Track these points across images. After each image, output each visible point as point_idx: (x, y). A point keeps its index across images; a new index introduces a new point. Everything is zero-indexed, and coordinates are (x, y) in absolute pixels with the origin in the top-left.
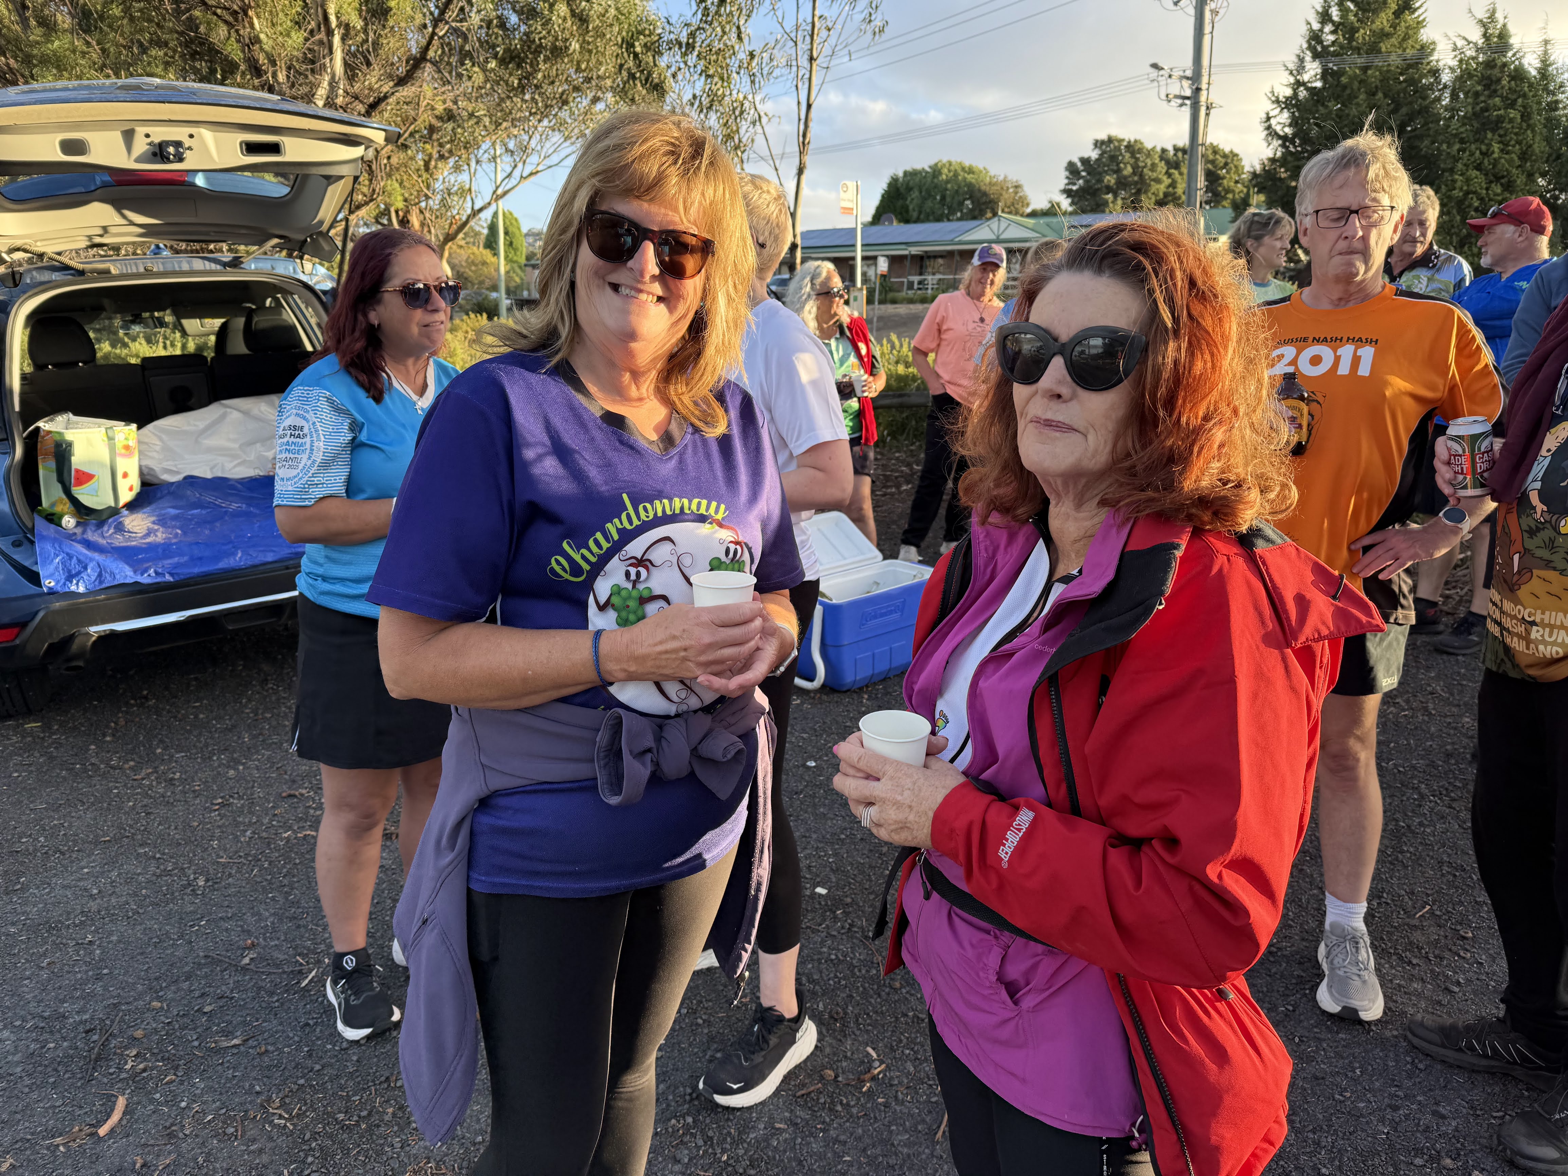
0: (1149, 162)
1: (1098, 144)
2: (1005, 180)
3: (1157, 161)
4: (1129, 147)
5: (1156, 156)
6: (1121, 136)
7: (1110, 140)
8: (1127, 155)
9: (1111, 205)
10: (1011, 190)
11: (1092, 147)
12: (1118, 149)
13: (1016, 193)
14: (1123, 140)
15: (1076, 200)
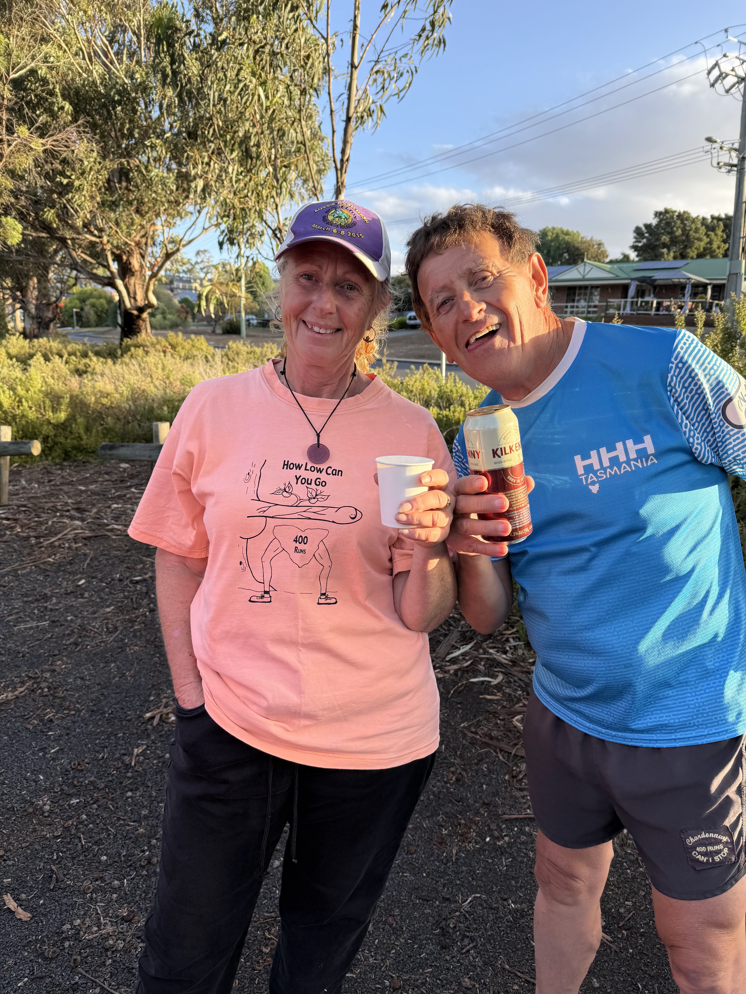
0: (693, 226)
1: (658, 214)
2: (591, 239)
3: (699, 226)
4: (680, 216)
5: (699, 223)
6: (674, 209)
7: (667, 211)
8: (679, 222)
9: (666, 256)
10: (596, 247)
11: (653, 216)
12: (672, 217)
13: (599, 248)
14: (675, 211)
15: (641, 253)
